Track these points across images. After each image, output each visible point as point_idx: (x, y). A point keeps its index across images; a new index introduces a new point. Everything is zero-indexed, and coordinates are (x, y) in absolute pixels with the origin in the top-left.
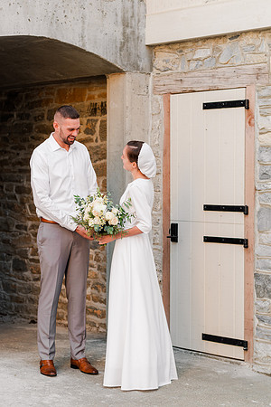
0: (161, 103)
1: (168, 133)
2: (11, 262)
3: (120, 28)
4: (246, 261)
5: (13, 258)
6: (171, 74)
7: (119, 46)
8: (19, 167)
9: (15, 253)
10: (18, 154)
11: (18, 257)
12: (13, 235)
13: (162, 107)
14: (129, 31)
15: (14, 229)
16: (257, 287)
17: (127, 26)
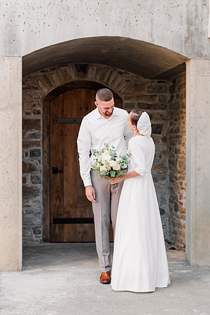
2: (174, 204)
3: (185, 27)
7: (184, 39)
11: (176, 201)
12: (174, 185)
14: (192, 28)
15: (175, 180)
17: (192, 25)
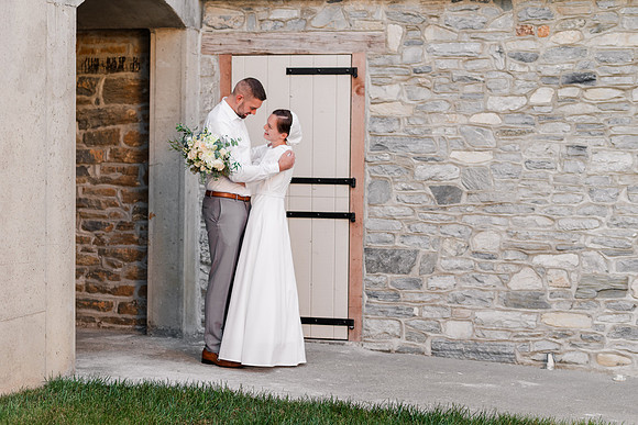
0: (216, 64)
6: (232, 33)
13: (217, 69)
16: (367, 262)
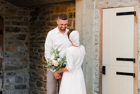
0: (99, 13)
1: (101, 26)
2: (36, 82)
4: (134, 83)
5: (37, 80)
6: (103, 0)
8: (39, 41)
9: (37, 78)
10: (39, 35)
11: (39, 80)
12: (37, 71)
13: (99, 15)
15: (37, 68)
